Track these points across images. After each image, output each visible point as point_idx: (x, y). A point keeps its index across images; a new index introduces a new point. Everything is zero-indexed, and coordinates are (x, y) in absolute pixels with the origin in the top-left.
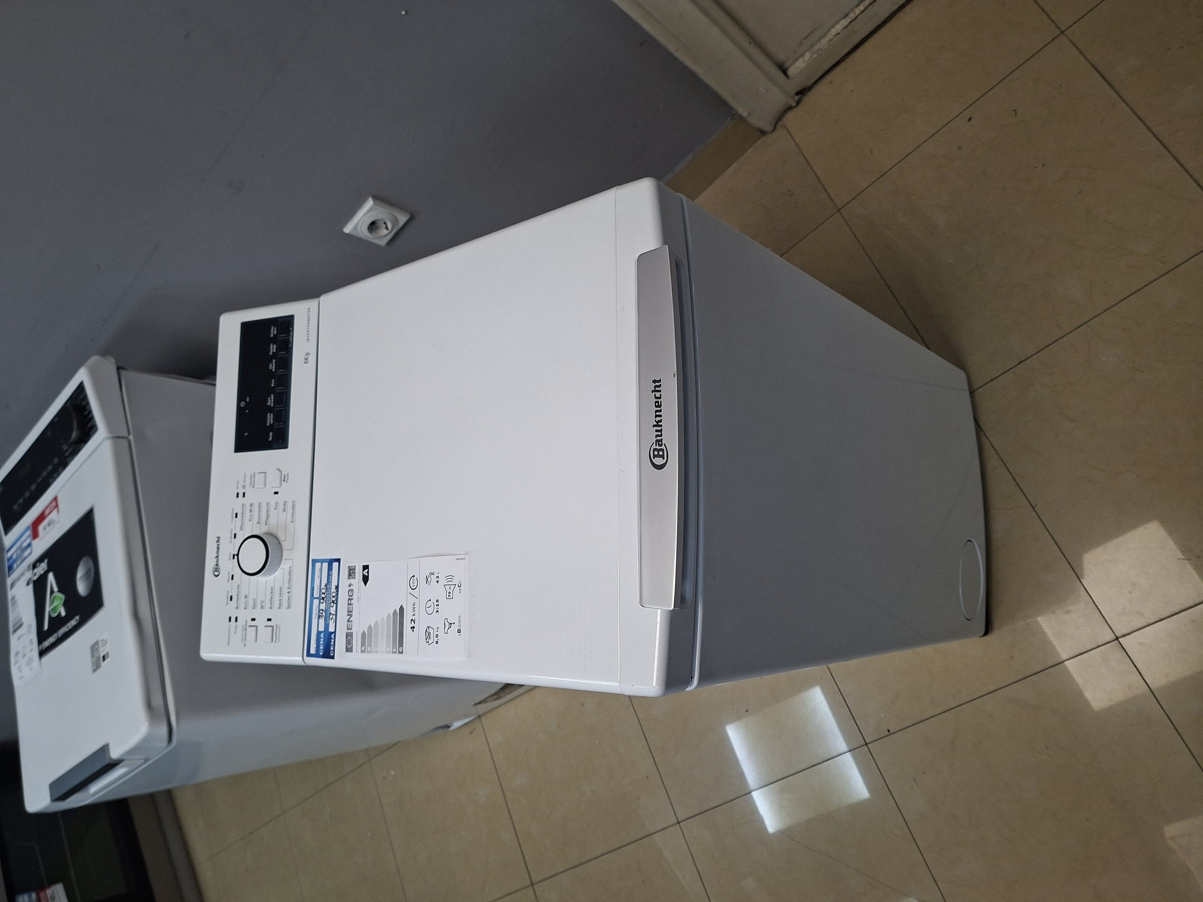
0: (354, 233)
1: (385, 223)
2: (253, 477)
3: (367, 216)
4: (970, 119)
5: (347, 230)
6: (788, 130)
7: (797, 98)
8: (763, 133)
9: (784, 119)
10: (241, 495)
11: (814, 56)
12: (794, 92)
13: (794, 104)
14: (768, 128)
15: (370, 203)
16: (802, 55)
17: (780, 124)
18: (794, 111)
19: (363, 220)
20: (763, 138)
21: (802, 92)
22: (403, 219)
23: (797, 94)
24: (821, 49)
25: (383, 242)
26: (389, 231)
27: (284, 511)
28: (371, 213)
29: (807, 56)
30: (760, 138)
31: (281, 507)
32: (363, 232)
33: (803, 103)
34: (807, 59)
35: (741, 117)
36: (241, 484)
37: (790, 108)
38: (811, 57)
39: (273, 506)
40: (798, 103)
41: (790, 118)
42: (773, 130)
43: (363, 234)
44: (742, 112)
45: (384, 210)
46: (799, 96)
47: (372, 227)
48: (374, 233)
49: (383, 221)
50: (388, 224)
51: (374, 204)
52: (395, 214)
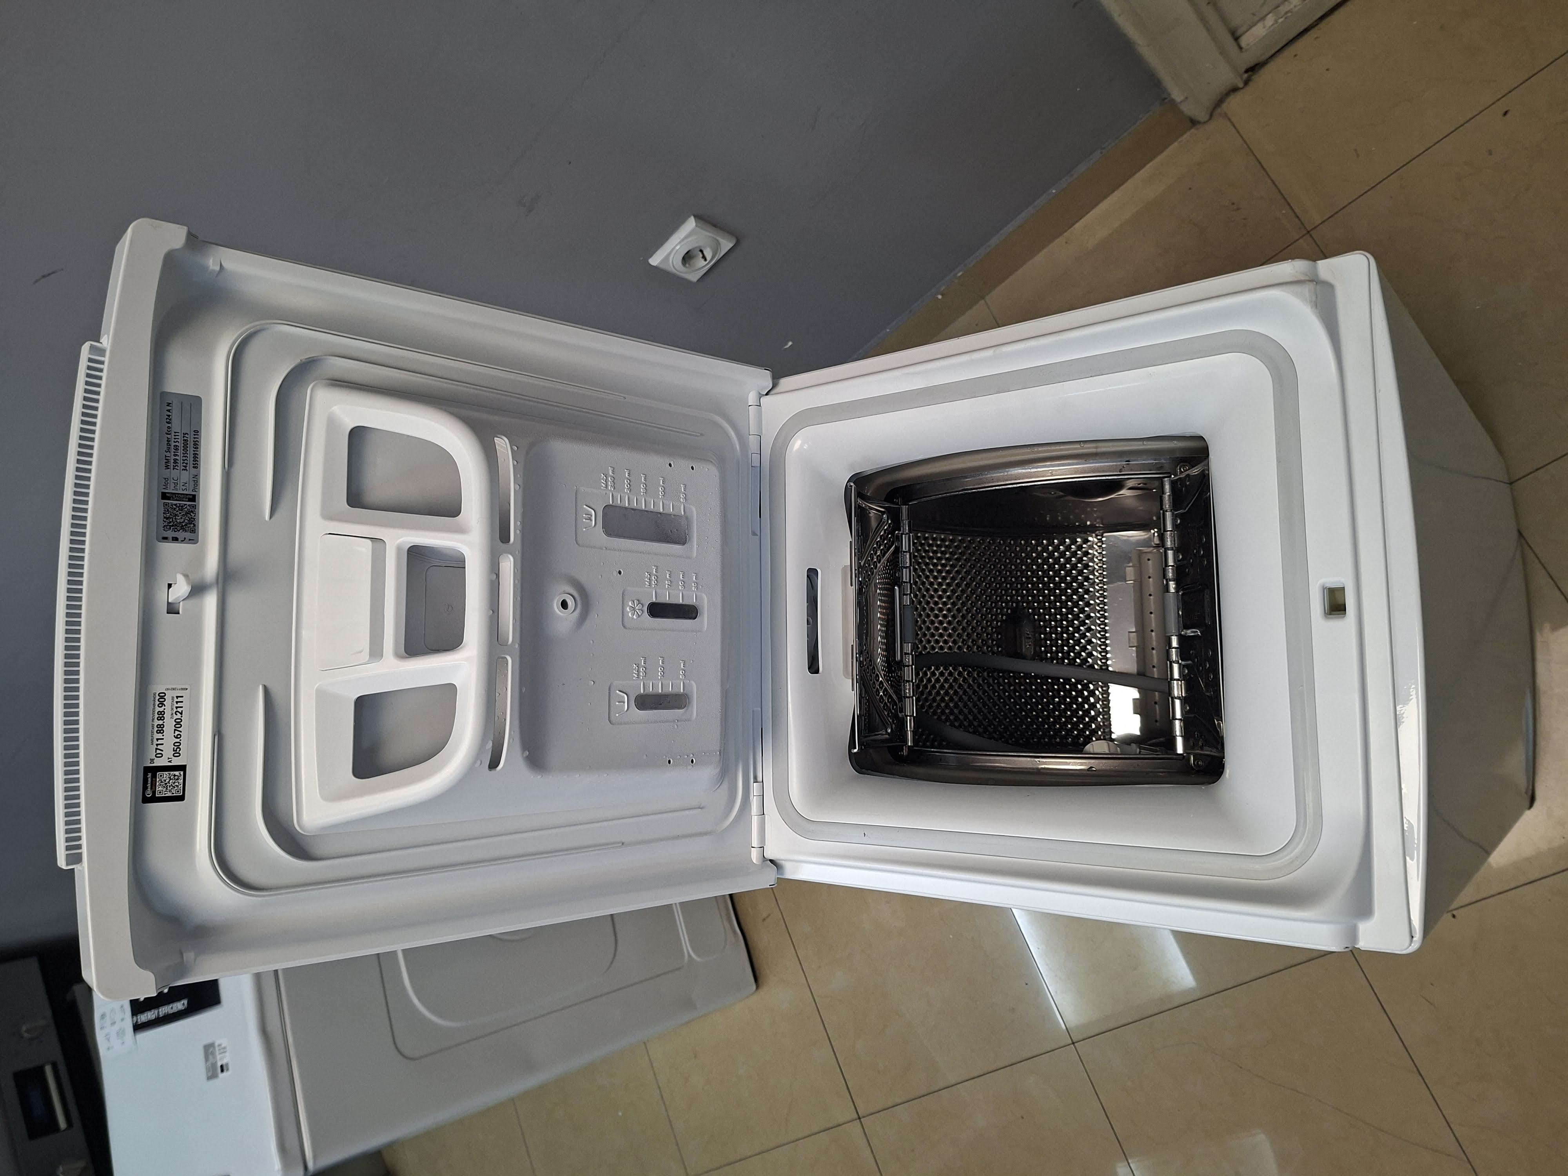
0: (663, 266)
1: (701, 251)
3: (685, 241)
4: (1506, 113)
5: (654, 261)
6: (1229, 119)
7: (1246, 76)
8: (1194, 123)
9: (1224, 105)
12: (1243, 70)
13: (1241, 85)
14: (1201, 116)
15: (691, 224)
16: (1263, 19)
17: (1219, 110)
18: (1239, 95)
19: (678, 248)
20: (1193, 130)
21: (1253, 69)
22: (726, 245)
23: (1246, 71)
25: (694, 277)
26: (707, 262)
28: (690, 239)
29: (1269, 20)
30: (1191, 128)
32: (675, 265)
33: (1251, 83)
35: (1173, 102)
37: (1235, 90)
38: (1276, 22)
40: (1247, 82)
41: (1233, 104)
42: (1207, 121)
43: (674, 266)
44: (1177, 95)
45: (708, 234)
46: (1250, 73)
47: (687, 258)
48: (687, 265)
49: (703, 249)
50: (705, 253)
51: (696, 226)
52: (720, 239)
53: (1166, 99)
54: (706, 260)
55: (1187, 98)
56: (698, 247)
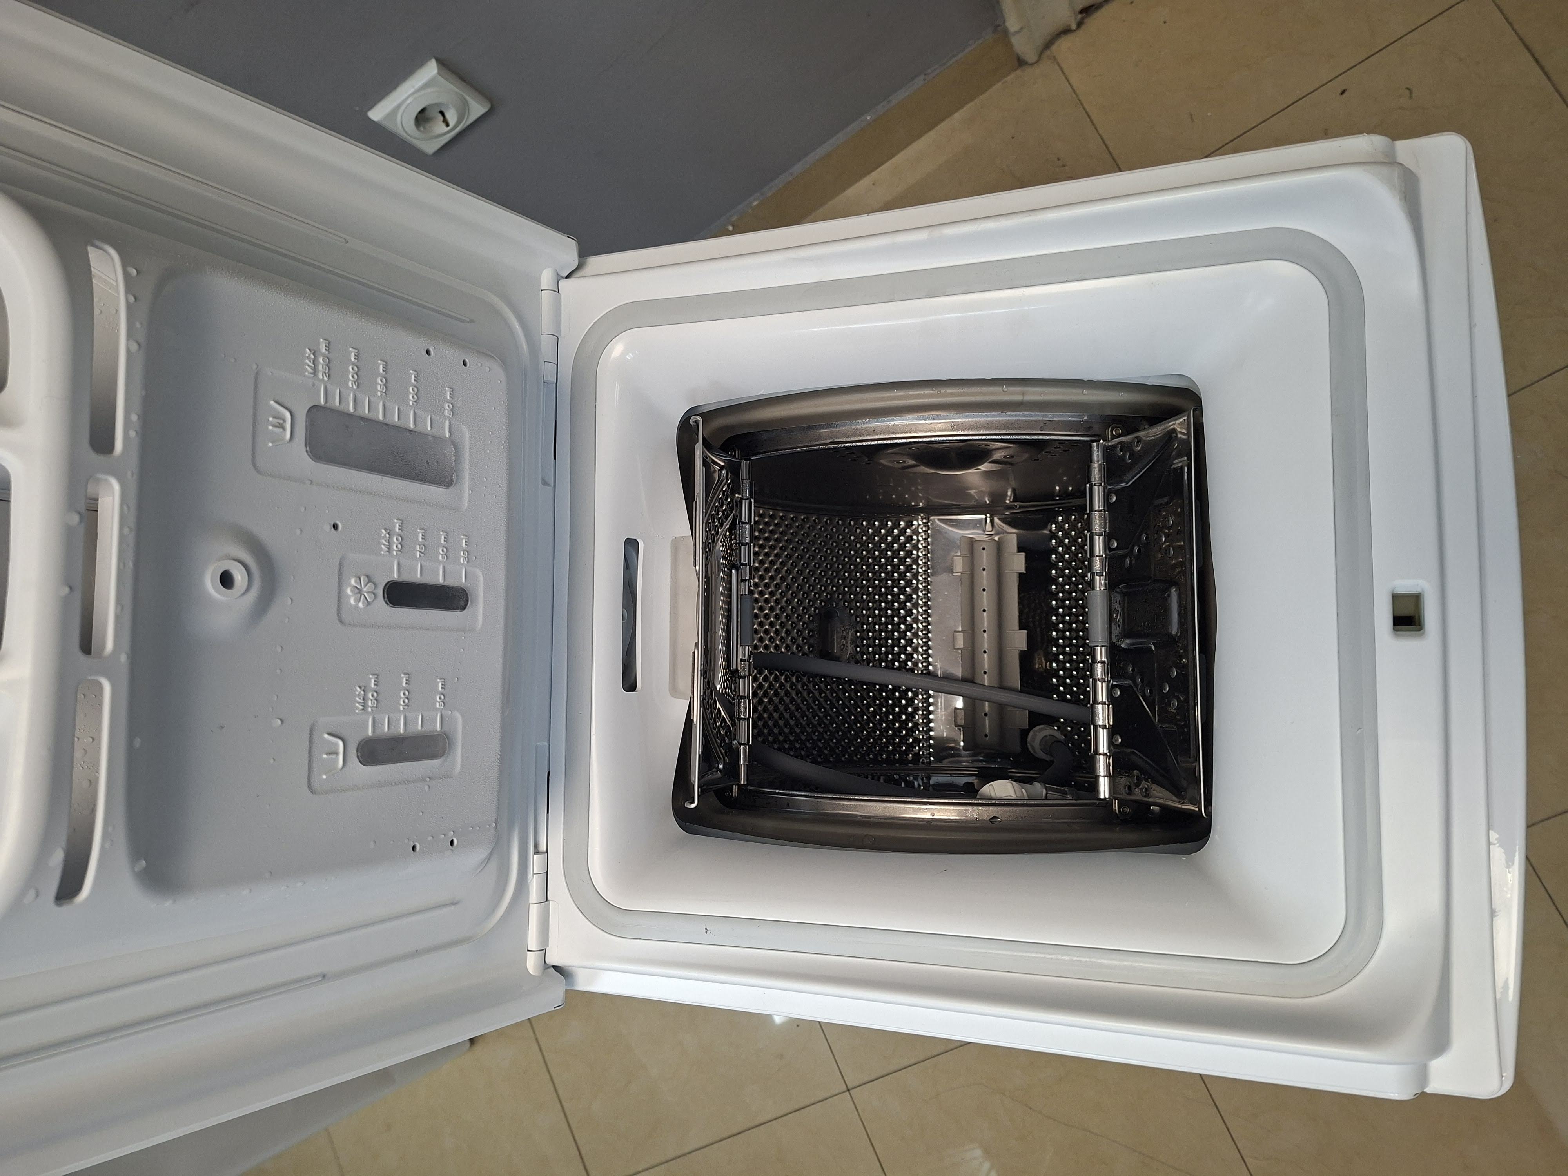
0: (389, 125)
1: (442, 113)
3: (422, 92)
4: (1343, 92)
5: (376, 114)
6: (1059, 64)
7: (1080, 16)
8: (1021, 63)
9: (1054, 48)
13: (1074, 27)
14: (1031, 57)
15: (431, 69)
17: (1048, 52)
18: (1070, 37)
19: (408, 102)
20: (1018, 72)
21: (1087, 10)
22: (477, 109)
23: (1081, 12)
25: (430, 147)
26: (449, 128)
28: (428, 90)
30: (1017, 69)
32: (404, 124)
33: (1083, 27)
35: (1006, 32)
37: (1066, 31)
40: (1080, 24)
41: (1064, 45)
42: (1037, 62)
43: (403, 127)
44: (1012, 23)
45: (452, 86)
46: (1084, 15)
47: (422, 118)
48: (422, 129)
49: (443, 109)
50: (448, 116)
51: (439, 73)
52: (468, 98)
53: (999, 26)
54: (448, 125)
55: (1022, 28)
56: (438, 105)
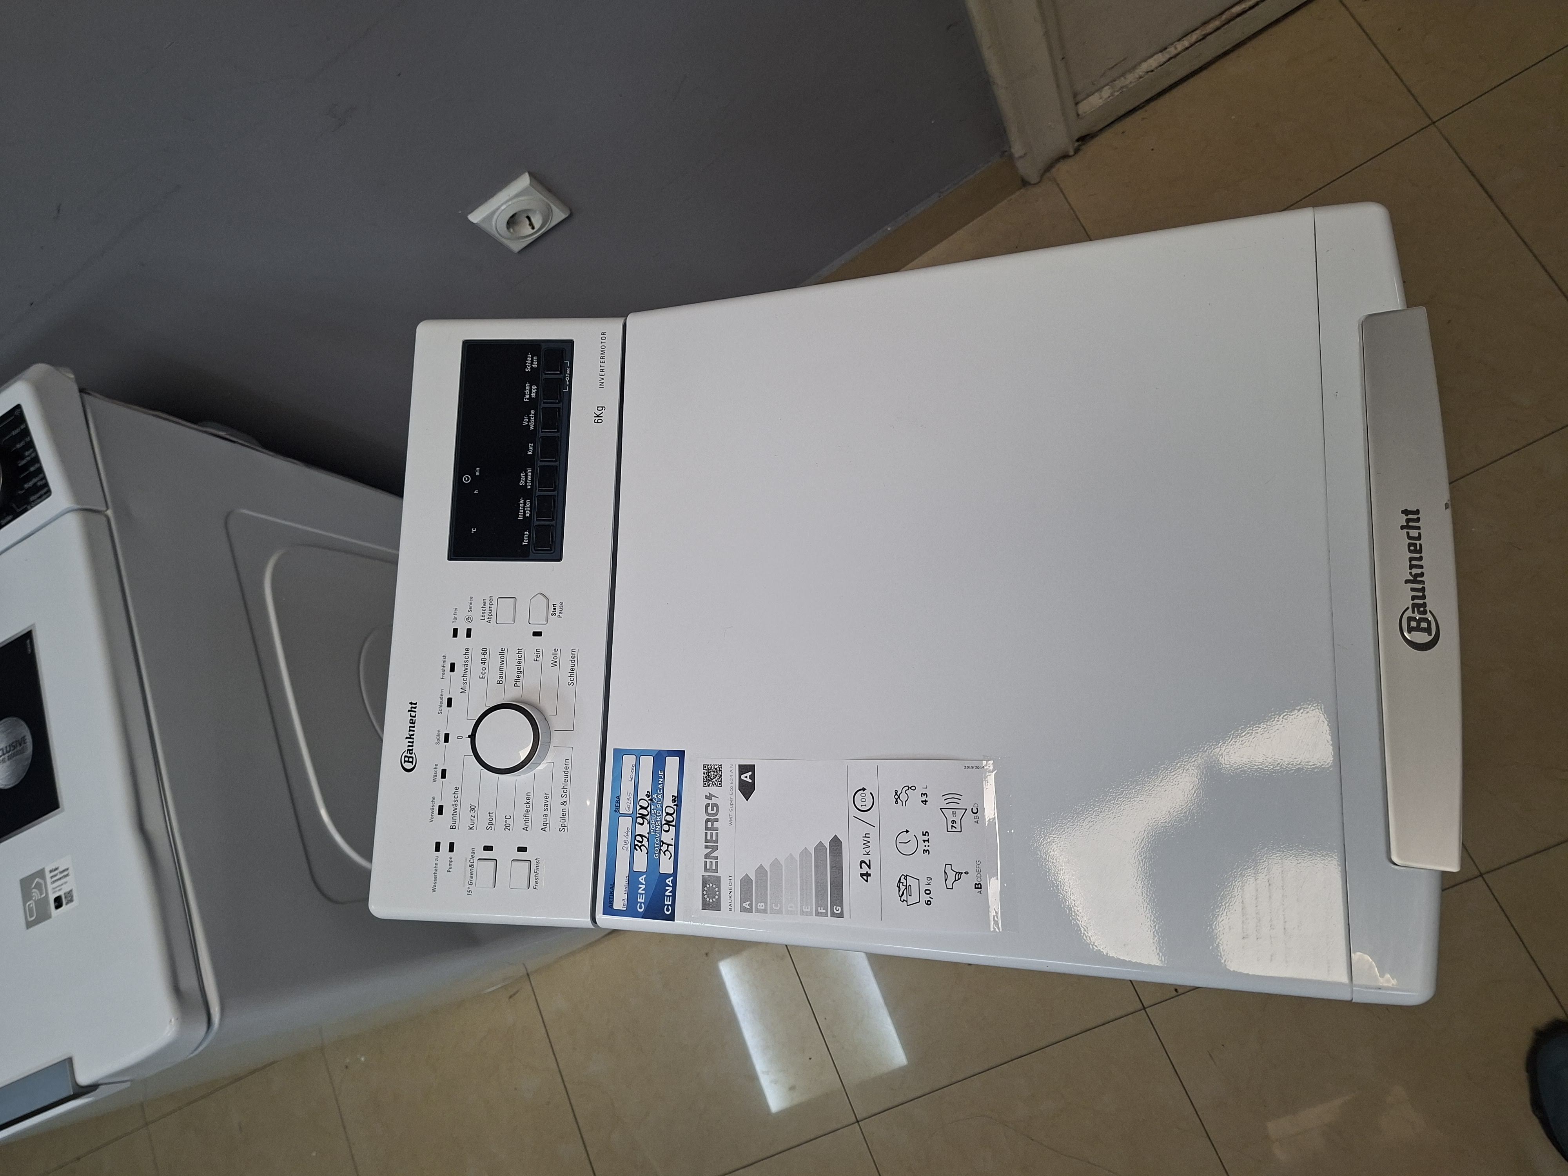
0: (485, 226)
1: (529, 218)
2: (487, 605)
3: (514, 201)
5: (475, 217)
6: (1058, 184)
7: (1077, 144)
8: (1025, 183)
9: (1054, 170)
10: (462, 633)
11: (1117, 94)
12: (1076, 138)
13: (1072, 153)
14: (1033, 177)
15: (524, 181)
16: (1099, 90)
17: (1048, 175)
18: (1069, 162)
19: (503, 208)
20: (1023, 191)
21: (1084, 139)
22: (559, 215)
23: (1078, 140)
24: (1126, 86)
25: (516, 246)
26: (535, 230)
27: (554, 664)
28: (520, 199)
29: (1106, 92)
30: (1021, 188)
31: (548, 658)
32: (498, 226)
33: (1081, 153)
34: (1108, 95)
35: (1011, 156)
36: (462, 615)
37: (1065, 157)
38: (1112, 95)
39: (531, 656)
40: (1077, 151)
41: (1063, 168)
42: (1039, 182)
43: (496, 229)
44: (1017, 149)
45: (542, 197)
46: (1080, 143)
47: (512, 222)
48: (512, 230)
49: (530, 215)
50: (533, 220)
51: (530, 184)
52: (552, 206)
53: (1006, 151)
54: (533, 228)
55: (1025, 154)
56: (526, 211)
